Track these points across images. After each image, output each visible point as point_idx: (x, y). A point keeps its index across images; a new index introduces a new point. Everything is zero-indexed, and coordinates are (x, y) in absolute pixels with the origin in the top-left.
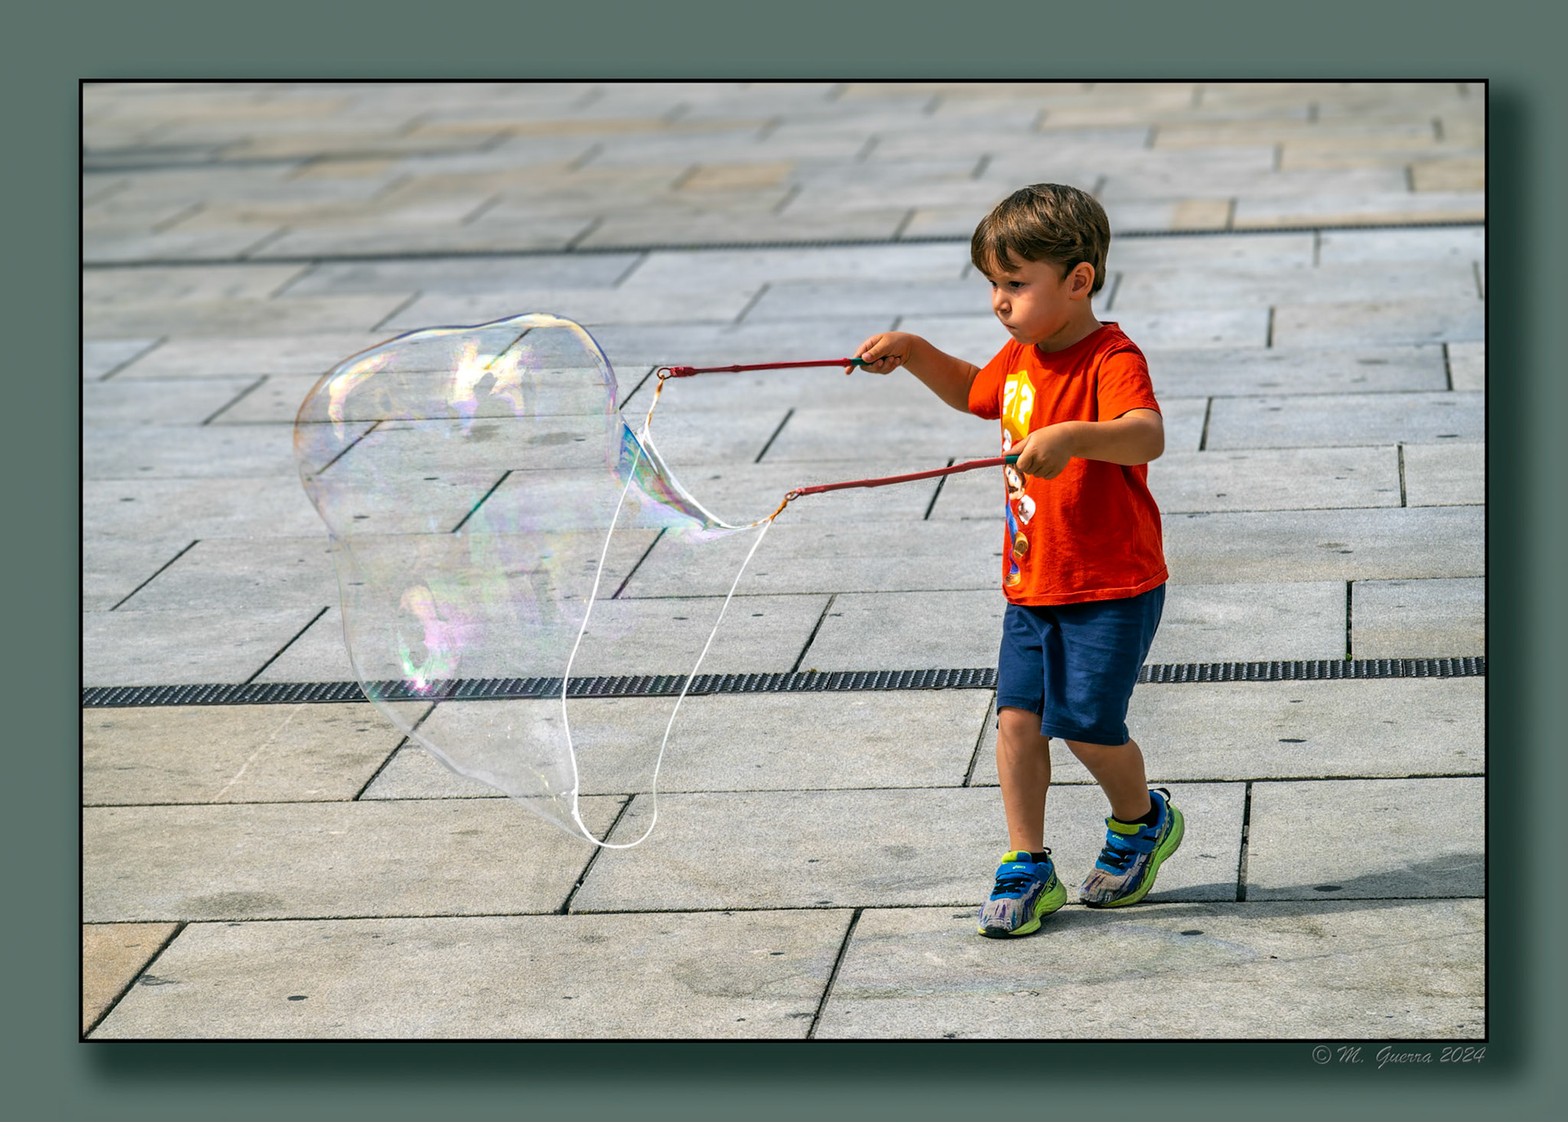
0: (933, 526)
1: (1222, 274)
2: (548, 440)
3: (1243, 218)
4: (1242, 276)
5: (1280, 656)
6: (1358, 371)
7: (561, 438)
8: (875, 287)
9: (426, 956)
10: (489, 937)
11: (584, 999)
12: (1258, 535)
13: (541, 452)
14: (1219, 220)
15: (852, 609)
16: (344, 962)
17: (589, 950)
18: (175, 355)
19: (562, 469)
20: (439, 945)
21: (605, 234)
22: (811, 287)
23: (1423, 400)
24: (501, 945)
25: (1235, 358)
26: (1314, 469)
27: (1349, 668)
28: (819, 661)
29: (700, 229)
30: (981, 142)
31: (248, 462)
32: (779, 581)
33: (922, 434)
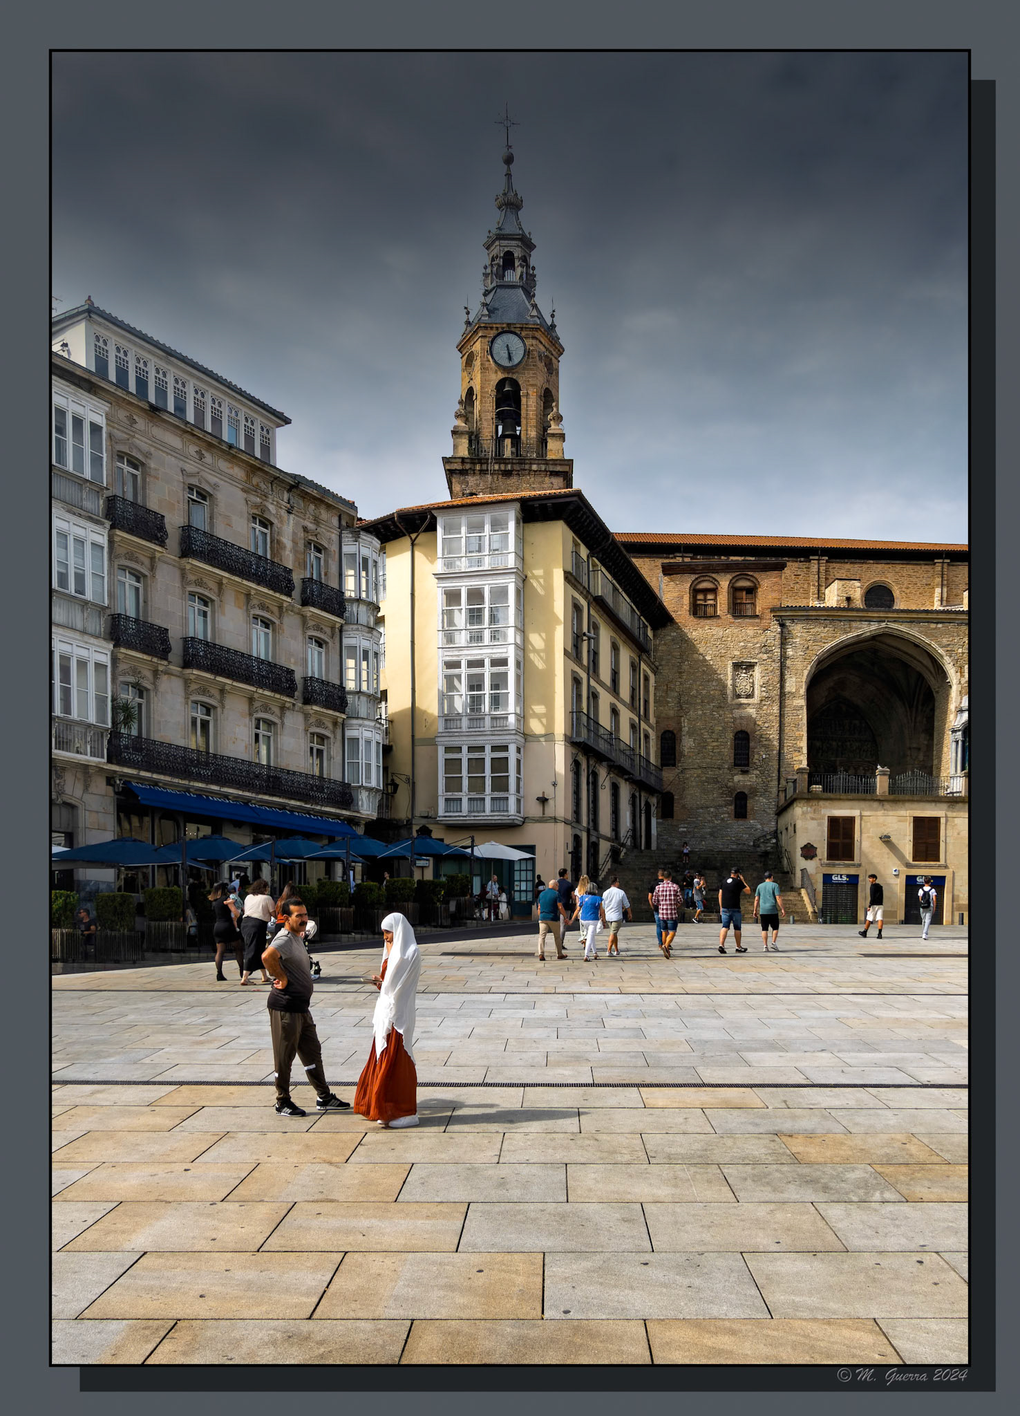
0: (506, 1053)
1: (555, 1002)
2: (425, 1032)
3: (557, 991)
4: (560, 1003)
5: (581, 1082)
6: (586, 1023)
7: (428, 1032)
8: (487, 1002)
9: (418, 1141)
10: (430, 1137)
11: (452, 1151)
12: (572, 1057)
13: (424, 1035)
14: (553, 991)
15: (493, 1070)
16: (401, 1142)
17: (451, 1140)
18: (346, 1011)
19: (428, 1039)
20: (420, 1139)
21: (429, 989)
22: (474, 1002)
23: (599, 1030)
24: (433, 1139)
25: (561, 1020)
26: (580, 1043)
27: (593, 1085)
28: (488, 1080)
29: (449, 989)
30: (503, 973)
31: (364, 1035)
32: (477, 1063)
33: (500, 1033)
